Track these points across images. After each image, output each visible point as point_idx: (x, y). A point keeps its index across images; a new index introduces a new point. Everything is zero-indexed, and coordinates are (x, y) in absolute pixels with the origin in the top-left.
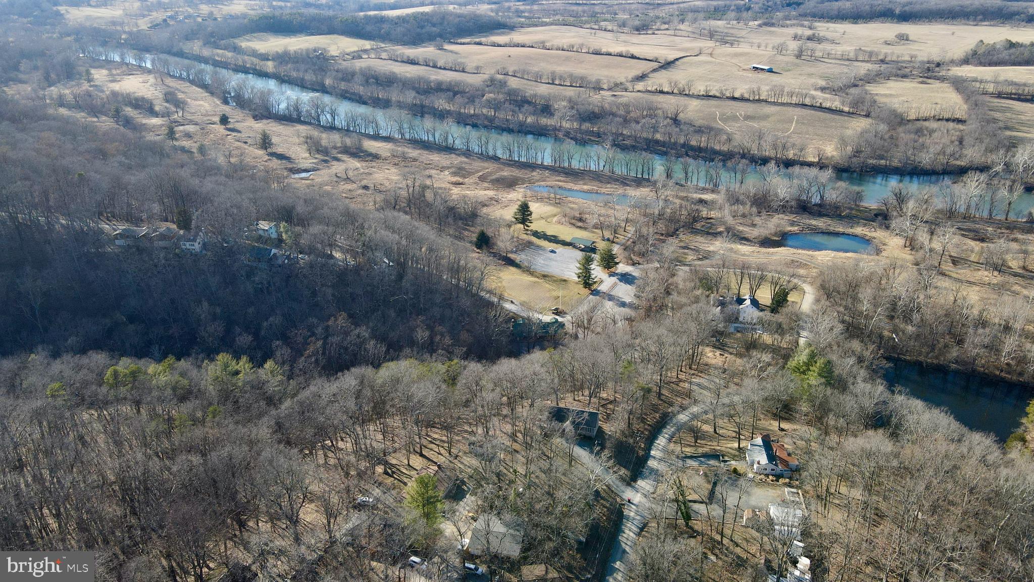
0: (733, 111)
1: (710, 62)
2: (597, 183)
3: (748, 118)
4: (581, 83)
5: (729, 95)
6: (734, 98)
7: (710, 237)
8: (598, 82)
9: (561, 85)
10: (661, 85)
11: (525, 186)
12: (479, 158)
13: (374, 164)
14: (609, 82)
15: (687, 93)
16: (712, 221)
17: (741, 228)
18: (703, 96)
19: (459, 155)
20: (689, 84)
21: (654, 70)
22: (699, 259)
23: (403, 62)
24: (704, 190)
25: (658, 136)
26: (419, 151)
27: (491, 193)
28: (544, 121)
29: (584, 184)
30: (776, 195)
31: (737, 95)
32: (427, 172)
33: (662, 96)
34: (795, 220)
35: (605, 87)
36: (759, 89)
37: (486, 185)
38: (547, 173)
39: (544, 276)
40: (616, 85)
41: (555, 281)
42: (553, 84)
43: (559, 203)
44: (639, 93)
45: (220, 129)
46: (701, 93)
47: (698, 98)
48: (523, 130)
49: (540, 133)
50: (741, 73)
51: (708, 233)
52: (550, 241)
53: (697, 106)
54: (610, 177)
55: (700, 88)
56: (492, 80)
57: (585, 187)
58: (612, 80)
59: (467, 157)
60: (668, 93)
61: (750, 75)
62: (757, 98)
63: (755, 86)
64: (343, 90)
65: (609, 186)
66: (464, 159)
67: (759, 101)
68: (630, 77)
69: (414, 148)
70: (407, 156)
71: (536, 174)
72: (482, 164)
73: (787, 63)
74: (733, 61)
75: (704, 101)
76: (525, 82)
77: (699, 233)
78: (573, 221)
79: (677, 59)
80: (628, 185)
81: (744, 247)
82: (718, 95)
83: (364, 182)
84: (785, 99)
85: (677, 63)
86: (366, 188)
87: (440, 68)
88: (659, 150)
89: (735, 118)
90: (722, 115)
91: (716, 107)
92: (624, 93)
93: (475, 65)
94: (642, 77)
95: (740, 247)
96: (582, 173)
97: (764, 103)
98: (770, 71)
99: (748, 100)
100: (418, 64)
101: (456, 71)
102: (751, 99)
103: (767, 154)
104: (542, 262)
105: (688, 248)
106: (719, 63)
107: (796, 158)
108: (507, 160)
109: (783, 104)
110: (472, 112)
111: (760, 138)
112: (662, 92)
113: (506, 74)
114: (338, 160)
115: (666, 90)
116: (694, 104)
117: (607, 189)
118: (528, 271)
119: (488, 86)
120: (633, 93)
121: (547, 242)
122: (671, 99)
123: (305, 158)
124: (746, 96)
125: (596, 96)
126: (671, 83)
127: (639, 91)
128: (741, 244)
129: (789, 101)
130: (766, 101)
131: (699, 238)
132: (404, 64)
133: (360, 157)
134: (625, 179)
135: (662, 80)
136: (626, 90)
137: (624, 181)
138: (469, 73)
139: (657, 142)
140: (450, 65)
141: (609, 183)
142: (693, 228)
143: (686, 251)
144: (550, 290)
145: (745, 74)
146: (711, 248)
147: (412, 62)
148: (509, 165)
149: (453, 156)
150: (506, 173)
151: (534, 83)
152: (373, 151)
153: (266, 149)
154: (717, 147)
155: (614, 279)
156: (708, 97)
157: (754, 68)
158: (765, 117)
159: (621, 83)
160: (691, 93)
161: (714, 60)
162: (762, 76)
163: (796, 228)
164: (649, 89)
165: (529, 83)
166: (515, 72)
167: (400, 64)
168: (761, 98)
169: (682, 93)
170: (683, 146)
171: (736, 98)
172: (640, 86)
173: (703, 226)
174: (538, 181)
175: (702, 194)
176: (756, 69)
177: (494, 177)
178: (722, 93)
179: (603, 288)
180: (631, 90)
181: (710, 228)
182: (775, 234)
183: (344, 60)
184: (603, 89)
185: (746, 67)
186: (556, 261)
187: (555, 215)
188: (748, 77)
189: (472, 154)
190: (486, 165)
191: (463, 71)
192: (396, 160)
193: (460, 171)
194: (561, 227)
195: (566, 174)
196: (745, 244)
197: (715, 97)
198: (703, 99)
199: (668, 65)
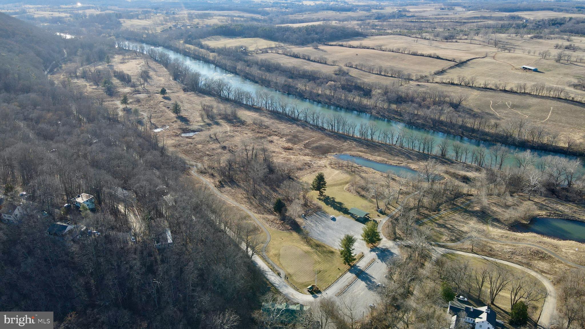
0: (504, 101)
1: (492, 63)
2: (387, 155)
3: (514, 106)
4: (398, 74)
5: (501, 88)
6: (505, 91)
7: (467, 216)
8: (409, 75)
9: (385, 76)
10: (452, 79)
11: (335, 154)
12: (311, 128)
13: (239, 129)
14: (416, 75)
15: (471, 85)
16: (471, 197)
17: (495, 209)
18: (482, 88)
19: (298, 125)
20: (473, 80)
21: (451, 68)
22: (452, 241)
23: (291, 56)
24: (469, 168)
25: (443, 118)
26: (272, 121)
27: (307, 159)
28: (366, 101)
29: (379, 156)
30: (529, 181)
31: (508, 88)
32: (269, 138)
33: (452, 87)
34: (544, 203)
35: (414, 78)
36: (525, 85)
37: (307, 151)
38: (354, 144)
39: (318, 246)
40: (422, 77)
41: (324, 252)
42: (380, 74)
43: (354, 172)
44: (437, 84)
45: (160, 97)
46: (482, 86)
47: (478, 90)
48: (350, 108)
49: (361, 110)
50: (513, 71)
51: (466, 211)
52: (335, 208)
53: (476, 95)
54: (400, 151)
55: (481, 82)
56: (340, 70)
57: (379, 158)
58: (419, 74)
59: (303, 128)
60: (457, 85)
61: (520, 73)
62: (523, 91)
63: (522, 82)
64: (247, 73)
65: (396, 158)
66: (301, 129)
67: (525, 94)
68: (433, 72)
69: (271, 118)
70: (263, 124)
71: (345, 145)
72: (311, 134)
73: (549, 65)
74: (509, 62)
75: (482, 92)
76: (362, 72)
77: (457, 210)
78: (360, 189)
79: (469, 60)
80: (411, 158)
81: (495, 230)
82: (493, 87)
83: (224, 144)
84: (545, 93)
85: (468, 62)
86: (224, 148)
87: (312, 61)
88: (442, 129)
89: (504, 106)
90: (495, 103)
91: (491, 97)
92: (426, 84)
93: (333, 59)
94: (442, 72)
95: (491, 229)
96: (380, 146)
97: (528, 95)
98: (536, 70)
99: (515, 93)
100: (299, 57)
101: (321, 63)
102: (518, 92)
103: (526, 138)
104: (321, 229)
105: (445, 227)
106: (499, 64)
107: (549, 143)
108: (330, 131)
109: (542, 97)
110: (320, 92)
111: (521, 126)
112: (453, 84)
113: (351, 67)
114: (217, 124)
115: (456, 82)
116: (475, 94)
117: (394, 161)
118: (306, 238)
119: (336, 74)
120: (432, 84)
121: (332, 209)
122: (459, 89)
123: (198, 122)
124: (515, 89)
125: (406, 85)
126: (459, 79)
127: (437, 83)
128: (493, 225)
129: (548, 95)
130: (529, 94)
131: (457, 216)
132: (291, 58)
133: (232, 123)
134: (410, 153)
135: (454, 75)
136: (428, 81)
137: (408, 155)
138: (328, 65)
139: (442, 123)
140: (318, 59)
141: (397, 156)
142: (454, 204)
143: (442, 230)
144: (316, 262)
145: (517, 72)
146: (465, 229)
147: (296, 56)
148: (330, 136)
149: (294, 126)
150: (326, 142)
151: (368, 73)
152: (243, 118)
153: (177, 113)
154: (487, 130)
155: (374, 255)
156: (486, 89)
157: (524, 68)
158: (527, 107)
159: (426, 76)
160: (474, 85)
161: (494, 61)
162: (528, 74)
163: (544, 213)
164: (444, 81)
165: (365, 73)
166: (356, 65)
167: (288, 57)
168: (526, 92)
169: (467, 85)
170: (461, 127)
171: (507, 91)
172: (438, 79)
173: (463, 203)
174: (345, 150)
175: (468, 171)
176: (525, 69)
177: (315, 145)
178: (496, 86)
179: (361, 265)
180: (431, 81)
181: (468, 205)
182: (525, 219)
183: (257, 54)
184: (412, 80)
185: (518, 67)
186: (332, 229)
187: (347, 183)
188: (518, 74)
189: (308, 125)
190: (314, 134)
191: (325, 63)
192: (254, 127)
193: (294, 139)
194: (348, 194)
195: (368, 145)
196: (496, 226)
197: (491, 89)
198: (482, 91)
199: (461, 64)
